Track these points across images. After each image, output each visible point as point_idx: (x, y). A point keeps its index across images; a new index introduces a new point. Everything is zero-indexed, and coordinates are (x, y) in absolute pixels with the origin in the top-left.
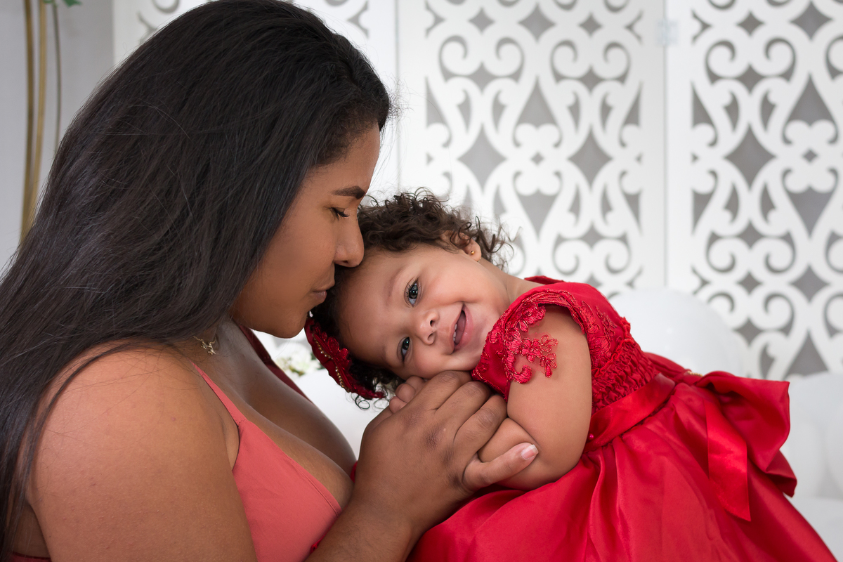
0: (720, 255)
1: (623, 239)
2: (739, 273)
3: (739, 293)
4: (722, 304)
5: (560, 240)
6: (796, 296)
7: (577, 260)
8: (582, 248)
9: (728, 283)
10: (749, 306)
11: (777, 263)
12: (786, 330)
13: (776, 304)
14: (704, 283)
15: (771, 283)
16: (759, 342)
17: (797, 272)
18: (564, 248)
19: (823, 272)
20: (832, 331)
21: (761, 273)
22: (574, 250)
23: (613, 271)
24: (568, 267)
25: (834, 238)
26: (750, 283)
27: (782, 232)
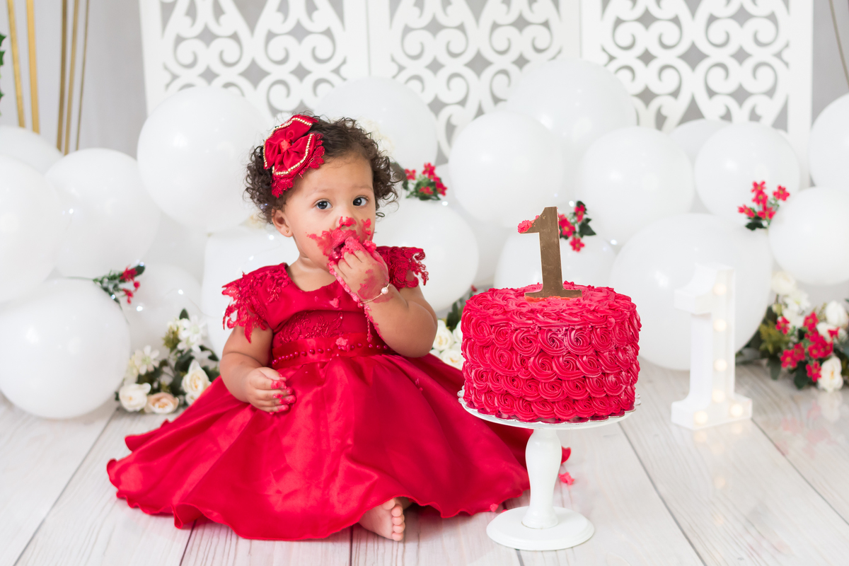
0: (624, 36)
1: (546, 24)
2: (638, 50)
3: (638, 66)
4: (626, 74)
5: (495, 26)
6: (683, 66)
7: (509, 40)
8: (513, 32)
9: (630, 58)
10: (647, 76)
11: (668, 41)
12: (675, 94)
13: (667, 74)
14: (612, 58)
15: (663, 57)
16: (655, 104)
17: (683, 47)
18: (498, 32)
19: (704, 47)
20: (711, 93)
21: (655, 49)
22: (506, 34)
23: (538, 51)
24: (502, 47)
25: (712, 19)
26: (647, 57)
27: (671, 16)
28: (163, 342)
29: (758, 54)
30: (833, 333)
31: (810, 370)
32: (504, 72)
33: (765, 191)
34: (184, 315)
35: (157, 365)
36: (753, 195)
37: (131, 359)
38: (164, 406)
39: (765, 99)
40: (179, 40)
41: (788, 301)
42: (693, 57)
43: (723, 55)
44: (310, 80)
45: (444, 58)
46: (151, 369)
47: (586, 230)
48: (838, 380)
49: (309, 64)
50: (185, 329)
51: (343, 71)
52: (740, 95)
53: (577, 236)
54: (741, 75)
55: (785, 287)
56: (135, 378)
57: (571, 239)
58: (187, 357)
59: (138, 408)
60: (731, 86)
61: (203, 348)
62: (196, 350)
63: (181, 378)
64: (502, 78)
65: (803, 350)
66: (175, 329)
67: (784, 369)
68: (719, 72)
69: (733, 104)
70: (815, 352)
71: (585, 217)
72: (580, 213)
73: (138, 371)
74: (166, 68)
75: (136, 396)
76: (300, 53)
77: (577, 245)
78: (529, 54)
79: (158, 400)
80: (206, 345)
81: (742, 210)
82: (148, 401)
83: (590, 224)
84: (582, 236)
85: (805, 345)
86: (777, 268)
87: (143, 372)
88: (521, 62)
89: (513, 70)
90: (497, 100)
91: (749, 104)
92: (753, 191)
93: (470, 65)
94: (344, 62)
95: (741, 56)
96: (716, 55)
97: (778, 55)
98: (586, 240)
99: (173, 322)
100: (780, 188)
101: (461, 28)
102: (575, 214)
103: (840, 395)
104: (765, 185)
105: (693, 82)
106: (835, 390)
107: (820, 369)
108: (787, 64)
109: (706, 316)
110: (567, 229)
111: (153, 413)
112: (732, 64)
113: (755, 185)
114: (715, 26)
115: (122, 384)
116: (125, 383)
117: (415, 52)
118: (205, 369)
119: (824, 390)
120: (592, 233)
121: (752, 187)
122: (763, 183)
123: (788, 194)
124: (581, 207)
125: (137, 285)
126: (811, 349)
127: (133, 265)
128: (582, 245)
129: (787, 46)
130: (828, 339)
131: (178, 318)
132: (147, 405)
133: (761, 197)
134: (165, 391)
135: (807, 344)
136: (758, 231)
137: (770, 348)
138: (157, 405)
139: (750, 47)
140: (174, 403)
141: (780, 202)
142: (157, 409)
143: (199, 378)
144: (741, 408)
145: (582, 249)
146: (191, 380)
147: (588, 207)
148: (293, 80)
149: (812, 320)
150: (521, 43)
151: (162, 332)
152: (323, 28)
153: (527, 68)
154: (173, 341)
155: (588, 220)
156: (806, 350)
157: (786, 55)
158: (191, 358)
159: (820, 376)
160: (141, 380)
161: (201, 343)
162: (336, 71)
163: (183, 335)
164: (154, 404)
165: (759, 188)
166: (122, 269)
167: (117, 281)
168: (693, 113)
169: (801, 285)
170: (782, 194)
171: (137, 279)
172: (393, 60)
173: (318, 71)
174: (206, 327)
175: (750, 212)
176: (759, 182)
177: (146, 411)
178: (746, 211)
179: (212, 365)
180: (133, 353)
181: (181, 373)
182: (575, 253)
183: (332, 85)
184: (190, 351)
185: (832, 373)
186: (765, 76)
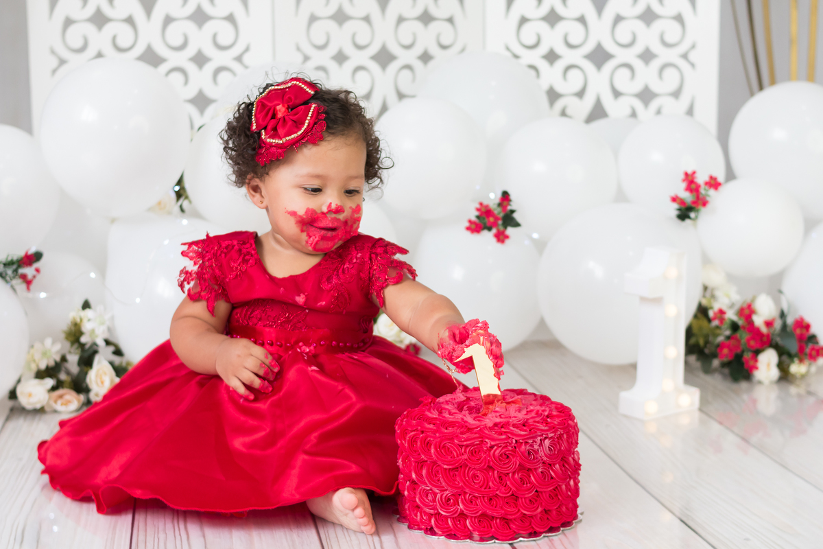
0: (528, 34)
1: (450, 20)
2: (543, 49)
3: (543, 65)
4: (530, 74)
5: (401, 20)
6: (589, 66)
7: (415, 35)
8: (418, 26)
9: (535, 57)
10: (551, 75)
11: (573, 40)
12: (580, 94)
13: (573, 73)
14: (516, 57)
15: (569, 57)
16: (559, 104)
17: (589, 47)
18: (404, 25)
19: (610, 47)
20: (617, 94)
21: (560, 49)
22: (412, 28)
23: (444, 47)
24: (407, 42)
25: (618, 19)
26: (552, 57)
27: (577, 15)
28: (63, 336)
29: (665, 55)
30: (769, 324)
31: (747, 362)
32: (408, 67)
33: (696, 180)
34: (86, 305)
35: (58, 358)
36: (684, 185)
37: (29, 352)
38: (68, 402)
39: (671, 100)
40: (68, 22)
41: (718, 293)
42: (599, 57)
43: (629, 56)
44: (209, 68)
45: (349, 50)
46: (52, 363)
47: (509, 220)
48: (775, 373)
49: (209, 51)
50: (89, 320)
51: (246, 59)
52: (646, 96)
53: (501, 228)
54: (647, 75)
55: (715, 279)
56: (33, 374)
57: (494, 231)
58: (91, 351)
59: (38, 406)
60: (637, 87)
61: (108, 343)
62: (101, 343)
63: (86, 374)
64: (406, 73)
65: (739, 341)
66: (78, 320)
67: (716, 363)
68: (625, 72)
69: (638, 105)
70: (752, 343)
71: (509, 208)
72: (505, 203)
73: (38, 366)
74: (53, 52)
75: (36, 392)
76: (200, 39)
77: (501, 237)
78: (434, 50)
79: (61, 397)
80: (112, 339)
81: (674, 199)
82: (50, 398)
83: (515, 215)
84: (506, 228)
85: (741, 336)
86: (706, 261)
87: (43, 366)
88: (426, 57)
89: (418, 65)
90: (401, 96)
91: (654, 104)
92: (684, 181)
93: (375, 58)
94: (247, 49)
95: (647, 56)
96: (622, 56)
97: (685, 56)
98: (510, 231)
99: (75, 313)
100: (711, 177)
101: (367, 19)
102: (500, 205)
103: (775, 387)
104: (696, 175)
105: (599, 83)
106: (771, 383)
107: (756, 361)
108: (693, 65)
109: (658, 301)
110: (492, 219)
111: (55, 411)
112: (638, 64)
113: (686, 174)
114: (622, 26)
115: (19, 381)
116: (23, 380)
117: (321, 42)
118: (112, 363)
119: (760, 382)
120: (517, 225)
121: (683, 176)
122: (694, 173)
123: (720, 184)
124: (506, 197)
125: (37, 270)
126: (748, 340)
127: (32, 251)
128: (507, 237)
129: (693, 47)
130: (764, 330)
131: (81, 308)
132: (48, 403)
133: (693, 186)
134: (67, 387)
135: (744, 336)
136: (688, 221)
137: (701, 342)
138: (59, 402)
139: (656, 48)
140: (79, 400)
141: (712, 192)
142: (59, 407)
143: (105, 374)
144: (690, 398)
145: (507, 241)
146: (97, 376)
147: (512, 197)
148: (191, 68)
149: (747, 312)
150: (426, 38)
151: (64, 325)
152: (226, 14)
153: (431, 64)
154: (75, 334)
155: (512, 212)
156: (743, 341)
157: (692, 56)
158: (96, 352)
159: (757, 368)
160: (40, 375)
161: (106, 336)
162: (239, 59)
163: (87, 327)
164: (56, 402)
165: (690, 178)
166: (21, 254)
167: (14, 267)
168: (598, 113)
169: (731, 278)
170: (714, 184)
171: (36, 265)
172: (298, 49)
173: (219, 59)
174: (112, 318)
175: (682, 202)
176: (690, 172)
177: (47, 409)
178: (678, 201)
179: (117, 360)
180: (32, 346)
181: (85, 369)
182: (499, 245)
183: (234, 74)
184: (95, 344)
185: (768, 365)
186: (672, 77)
